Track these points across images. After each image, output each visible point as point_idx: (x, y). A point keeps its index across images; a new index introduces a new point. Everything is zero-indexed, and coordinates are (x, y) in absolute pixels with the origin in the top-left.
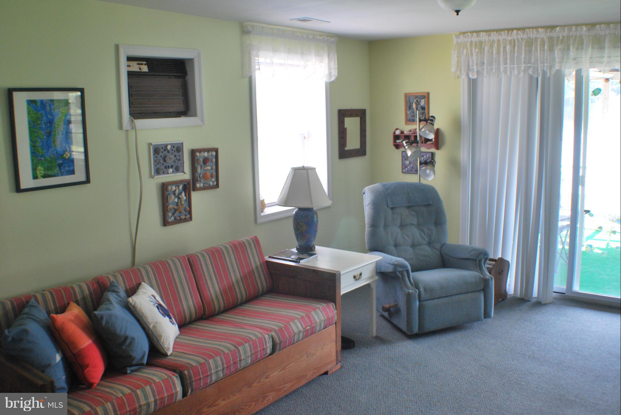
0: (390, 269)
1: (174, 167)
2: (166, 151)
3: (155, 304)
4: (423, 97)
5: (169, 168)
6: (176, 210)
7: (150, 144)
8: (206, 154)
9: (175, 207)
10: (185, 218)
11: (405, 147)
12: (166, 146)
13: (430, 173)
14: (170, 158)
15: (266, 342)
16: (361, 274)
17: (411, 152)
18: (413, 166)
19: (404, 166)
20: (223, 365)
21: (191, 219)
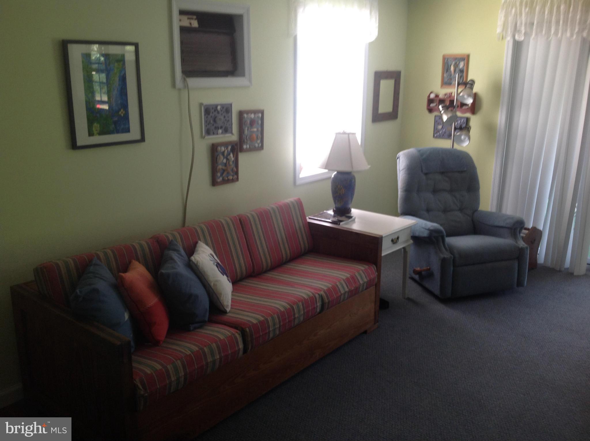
0: (425, 234)
1: (223, 128)
2: (216, 112)
3: (214, 263)
4: (463, 59)
5: (218, 128)
6: (224, 171)
7: (201, 105)
8: (252, 116)
9: (224, 168)
10: (233, 178)
11: (441, 112)
12: (217, 106)
13: (465, 139)
14: (220, 119)
15: (316, 301)
16: (398, 238)
17: (447, 116)
18: (445, 130)
19: (436, 131)
20: (280, 322)
21: (237, 179)
